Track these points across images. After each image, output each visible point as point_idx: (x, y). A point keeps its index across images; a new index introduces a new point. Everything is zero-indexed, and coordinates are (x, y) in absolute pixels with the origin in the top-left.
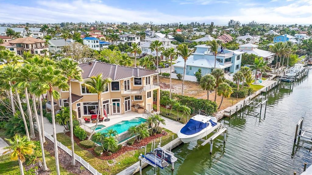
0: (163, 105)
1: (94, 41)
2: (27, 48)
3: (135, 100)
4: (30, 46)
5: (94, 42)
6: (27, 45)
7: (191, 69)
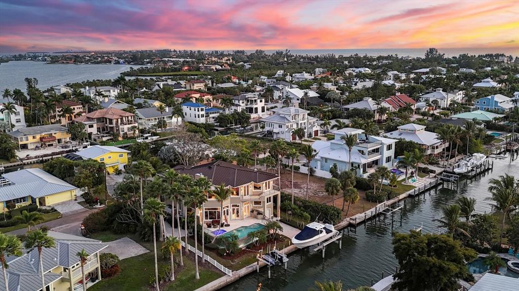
0: (283, 210)
1: (198, 109)
2: (110, 124)
3: (254, 205)
4: (114, 122)
5: (198, 111)
6: (111, 120)
7: (326, 162)
